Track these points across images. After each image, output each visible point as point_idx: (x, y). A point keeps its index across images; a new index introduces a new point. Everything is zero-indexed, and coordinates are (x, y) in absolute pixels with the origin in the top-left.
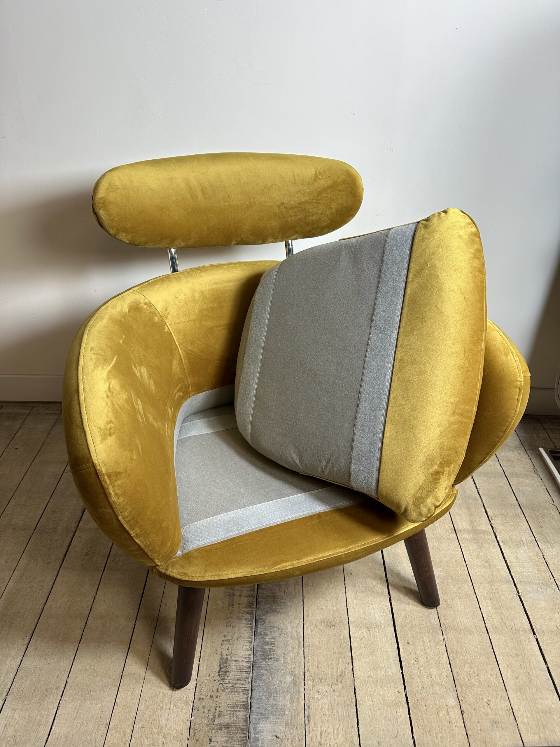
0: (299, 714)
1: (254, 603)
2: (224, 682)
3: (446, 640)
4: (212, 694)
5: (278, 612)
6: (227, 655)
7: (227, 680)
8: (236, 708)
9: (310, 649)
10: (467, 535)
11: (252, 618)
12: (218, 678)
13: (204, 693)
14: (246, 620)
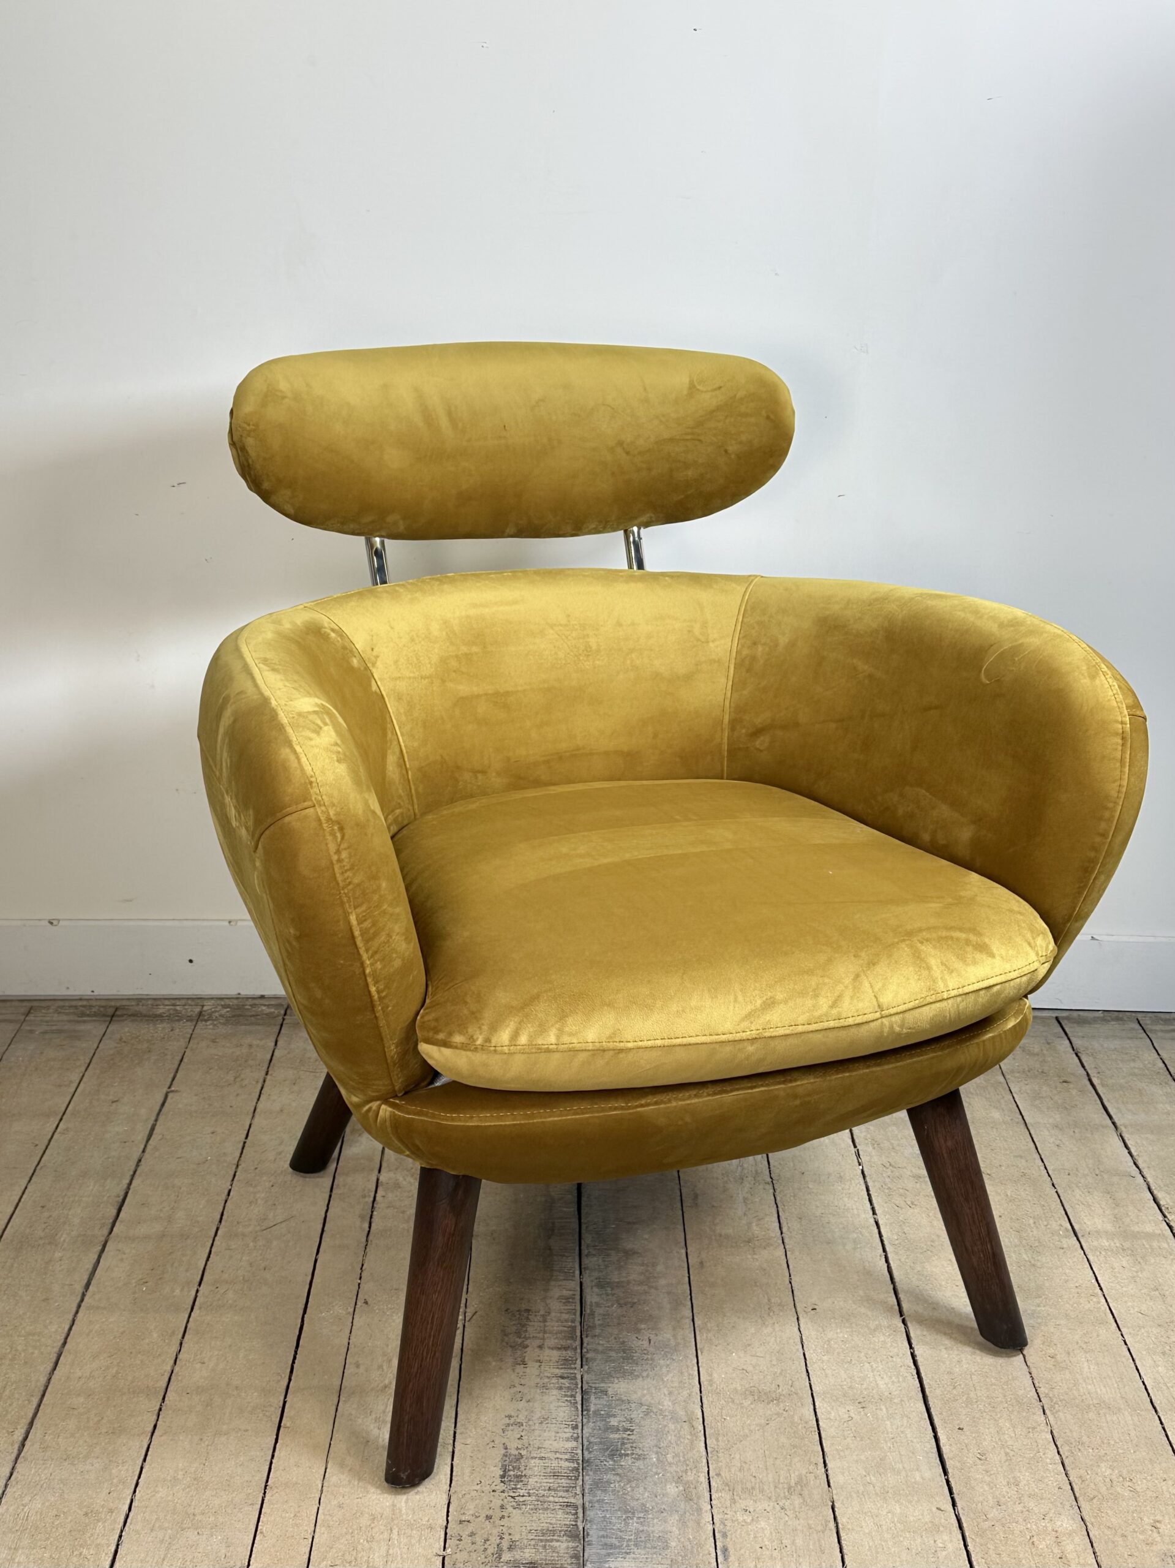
0: (700, 1545)
1: (576, 1360)
2: (517, 1494)
3: (1052, 1422)
4: (490, 1513)
5: (637, 1377)
6: (517, 1449)
7: (523, 1491)
8: (549, 1536)
9: (720, 1438)
10: (1105, 1241)
11: (573, 1386)
12: (502, 1487)
13: (471, 1512)
14: (561, 1388)
